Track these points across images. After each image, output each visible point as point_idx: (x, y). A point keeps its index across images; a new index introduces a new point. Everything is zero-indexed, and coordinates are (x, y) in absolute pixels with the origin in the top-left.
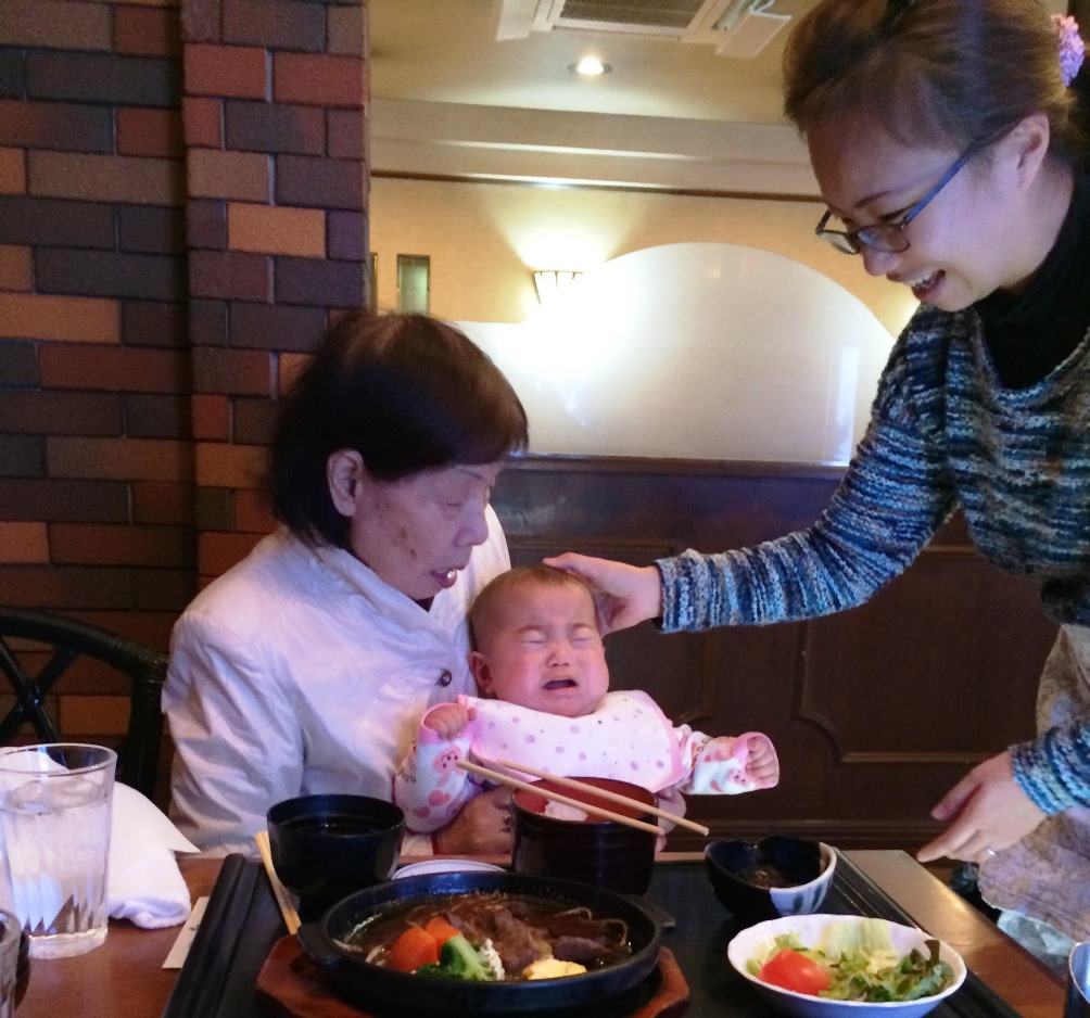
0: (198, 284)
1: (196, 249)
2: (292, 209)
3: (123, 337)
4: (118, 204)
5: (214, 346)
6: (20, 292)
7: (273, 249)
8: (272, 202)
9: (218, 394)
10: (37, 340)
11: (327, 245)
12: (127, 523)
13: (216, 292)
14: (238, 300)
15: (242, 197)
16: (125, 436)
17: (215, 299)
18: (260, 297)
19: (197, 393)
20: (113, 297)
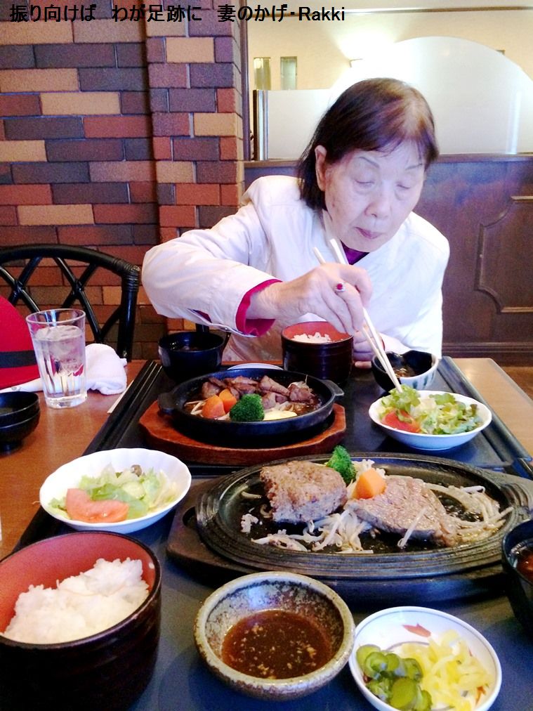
0: (154, 82)
1: (151, 63)
2: (197, 38)
3: (121, 111)
4: (116, 43)
5: (162, 112)
6: (74, 92)
7: (189, 61)
8: (187, 35)
9: (165, 136)
10: (83, 115)
11: (215, 56)
12: (128, 203)
13: (162, 85)
14: (173, 88)
15: (172, 34)
16: (125, 160)
17: (161, 88)
18: (183, 86)
19: (155, 136)
20: (116, 91)
